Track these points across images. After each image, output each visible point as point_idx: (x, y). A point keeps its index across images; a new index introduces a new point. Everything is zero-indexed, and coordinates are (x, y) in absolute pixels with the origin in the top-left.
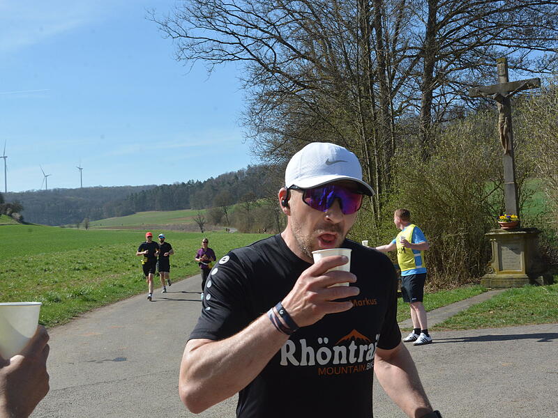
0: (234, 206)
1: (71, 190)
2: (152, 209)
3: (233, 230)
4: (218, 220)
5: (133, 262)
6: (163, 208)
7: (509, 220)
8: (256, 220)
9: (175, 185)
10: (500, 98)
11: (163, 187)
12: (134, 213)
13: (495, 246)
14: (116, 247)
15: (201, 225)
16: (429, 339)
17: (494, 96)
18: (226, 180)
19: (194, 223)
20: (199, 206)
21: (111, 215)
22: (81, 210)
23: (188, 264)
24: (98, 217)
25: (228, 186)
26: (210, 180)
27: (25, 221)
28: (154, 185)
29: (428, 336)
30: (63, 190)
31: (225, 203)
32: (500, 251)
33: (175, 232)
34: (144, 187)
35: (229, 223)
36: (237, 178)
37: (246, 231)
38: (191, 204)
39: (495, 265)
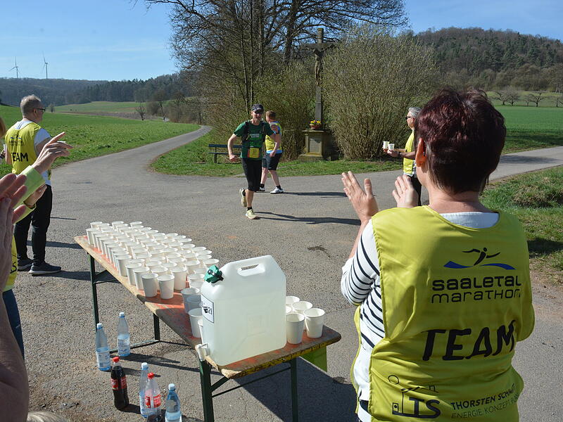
0: (168, 101)
1: (38, 80)
2: (104, 99)
3: (167, 120)
4: (155, 111)
5: (91, 138)
6: (113, 100)
7: (315, 124)
8: (183, 113)
9: (122, 82)
10: (317, 52)
11: (113, 83)
12: (90, 102)
13: (307, 138)
14: (77, 127)
15: (142, 114)
16: (281, 191)
17: (314, 50)
18: (162, 81)
19: (137, 112)
20: (141, 99)
21: (71, 102)
22: (46, 97)
23: (129, 142)
24: (61, 103)
25: (164, 85)
26: (151, 80)
27: (4, 103)
28: (105, 81)
29: (280, 189)
30: (32, 79)
31: (162, 98)
32: (309, 141)
33: (122, 118)
34: (97, 81)
35: (163, 115)
36: (171, 79)
37: (176, 121)
38: (135, 98)
39: (306, 149)
